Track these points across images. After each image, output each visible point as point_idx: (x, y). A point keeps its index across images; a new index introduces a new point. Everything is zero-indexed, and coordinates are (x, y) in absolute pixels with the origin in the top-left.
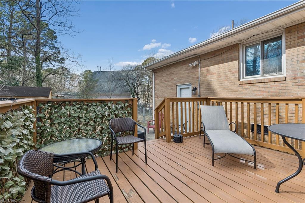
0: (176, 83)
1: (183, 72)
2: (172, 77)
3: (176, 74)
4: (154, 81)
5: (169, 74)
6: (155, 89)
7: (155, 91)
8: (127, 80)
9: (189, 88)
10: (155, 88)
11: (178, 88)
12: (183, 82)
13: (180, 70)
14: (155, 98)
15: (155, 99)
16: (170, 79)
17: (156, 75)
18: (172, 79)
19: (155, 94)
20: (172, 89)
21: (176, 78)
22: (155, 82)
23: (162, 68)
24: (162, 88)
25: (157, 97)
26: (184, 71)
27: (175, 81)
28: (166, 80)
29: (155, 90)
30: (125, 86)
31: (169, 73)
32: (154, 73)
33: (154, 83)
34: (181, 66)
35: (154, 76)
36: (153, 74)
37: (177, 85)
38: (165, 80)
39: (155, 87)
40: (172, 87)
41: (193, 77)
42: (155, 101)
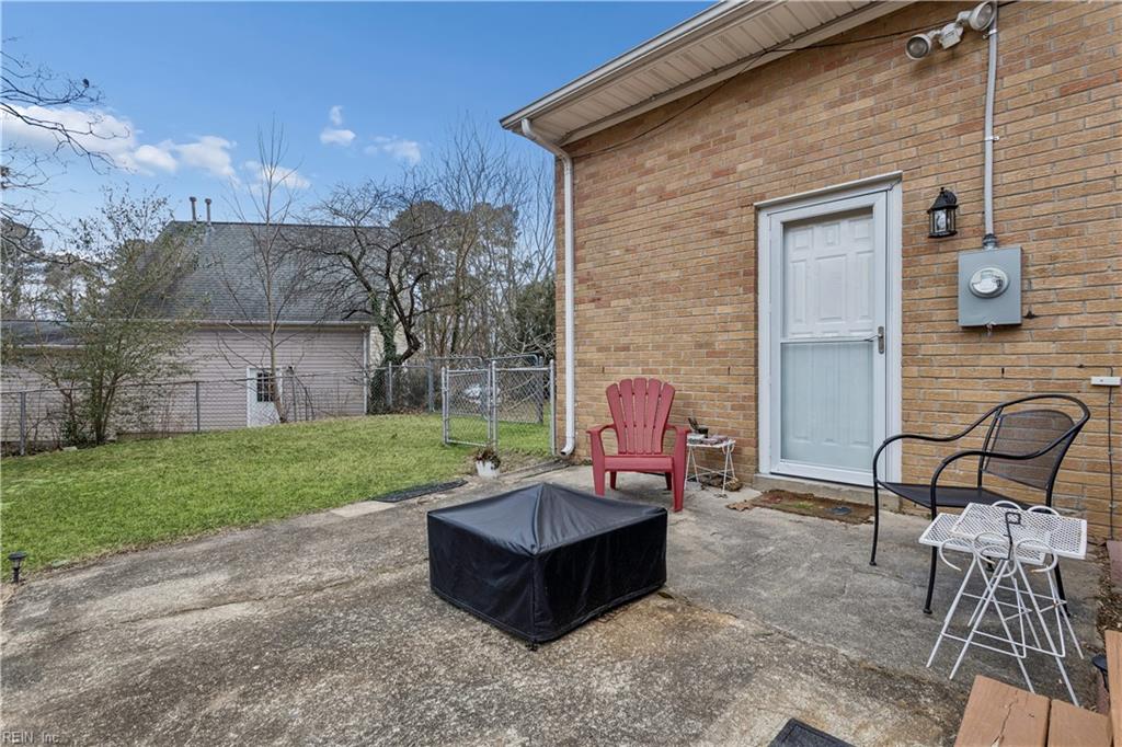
0: (758, 190)
1: (824, 116)
2: (718, 162)
3: (755, 139)
4: (574, 209)
5: (694, 149)
6: (580, 253)
7: (580, 266)
8: (355, 257)
9: (867, 211)
10: (576, 248)
11: (769, 225)
12: (820, 176)
13: (795, 108)
14: (577, 302)
15: (582, 307)
16: (708, 177)
17: (586, 169)
18: (717, 175)
19: (579, 280)
20: (720, 233)
21: (760, 161)
22: (579, 213)
23: (637, 121)
24: (631, 243)
25: (592, 293)
26: (832, 105)
27: (744, 184)
28: (670, 188)
29: (576, 261)
30: (342, 286)
31: (697, 139)
32: (574, 161)
33: (574, 216)
34: (805, 77)
35: (574, 178)
36: (568, 166)
37: (758, 209)
38: (663, 189)
39: (579, 240)
40: (720, 225)
41: (921, 128)
42: (575, 318)
